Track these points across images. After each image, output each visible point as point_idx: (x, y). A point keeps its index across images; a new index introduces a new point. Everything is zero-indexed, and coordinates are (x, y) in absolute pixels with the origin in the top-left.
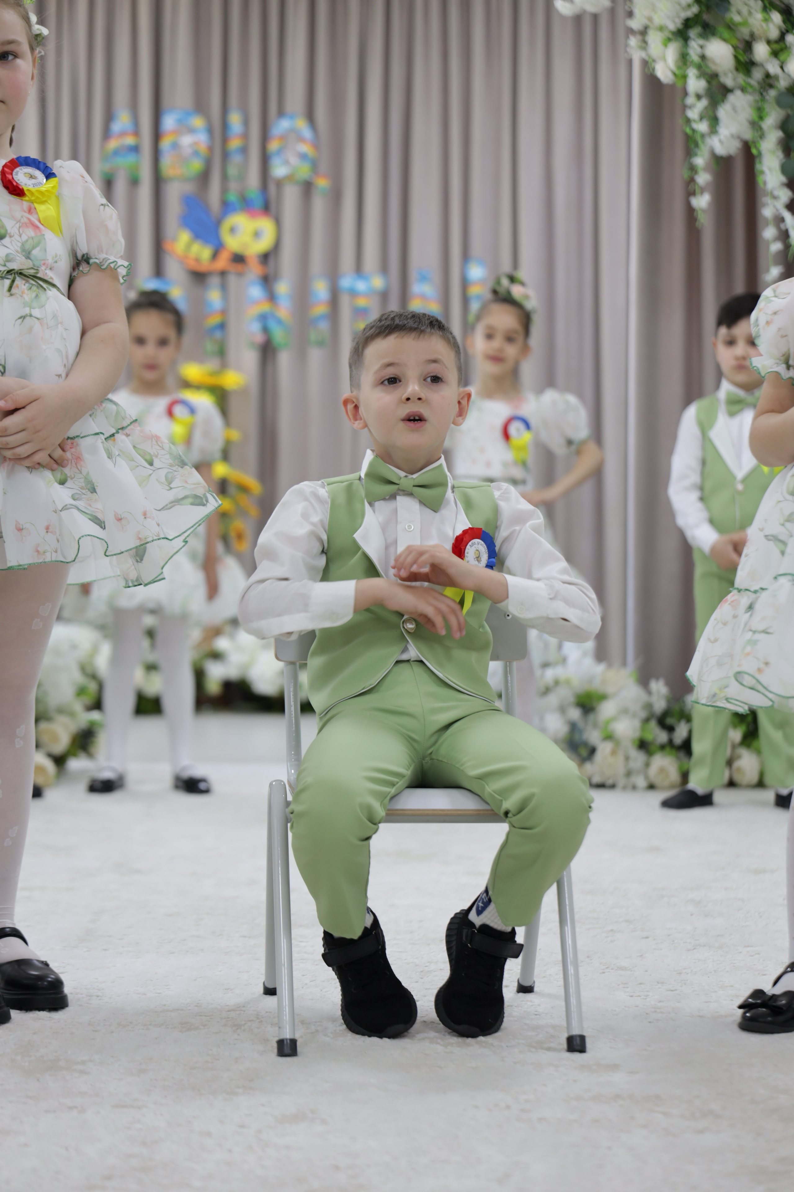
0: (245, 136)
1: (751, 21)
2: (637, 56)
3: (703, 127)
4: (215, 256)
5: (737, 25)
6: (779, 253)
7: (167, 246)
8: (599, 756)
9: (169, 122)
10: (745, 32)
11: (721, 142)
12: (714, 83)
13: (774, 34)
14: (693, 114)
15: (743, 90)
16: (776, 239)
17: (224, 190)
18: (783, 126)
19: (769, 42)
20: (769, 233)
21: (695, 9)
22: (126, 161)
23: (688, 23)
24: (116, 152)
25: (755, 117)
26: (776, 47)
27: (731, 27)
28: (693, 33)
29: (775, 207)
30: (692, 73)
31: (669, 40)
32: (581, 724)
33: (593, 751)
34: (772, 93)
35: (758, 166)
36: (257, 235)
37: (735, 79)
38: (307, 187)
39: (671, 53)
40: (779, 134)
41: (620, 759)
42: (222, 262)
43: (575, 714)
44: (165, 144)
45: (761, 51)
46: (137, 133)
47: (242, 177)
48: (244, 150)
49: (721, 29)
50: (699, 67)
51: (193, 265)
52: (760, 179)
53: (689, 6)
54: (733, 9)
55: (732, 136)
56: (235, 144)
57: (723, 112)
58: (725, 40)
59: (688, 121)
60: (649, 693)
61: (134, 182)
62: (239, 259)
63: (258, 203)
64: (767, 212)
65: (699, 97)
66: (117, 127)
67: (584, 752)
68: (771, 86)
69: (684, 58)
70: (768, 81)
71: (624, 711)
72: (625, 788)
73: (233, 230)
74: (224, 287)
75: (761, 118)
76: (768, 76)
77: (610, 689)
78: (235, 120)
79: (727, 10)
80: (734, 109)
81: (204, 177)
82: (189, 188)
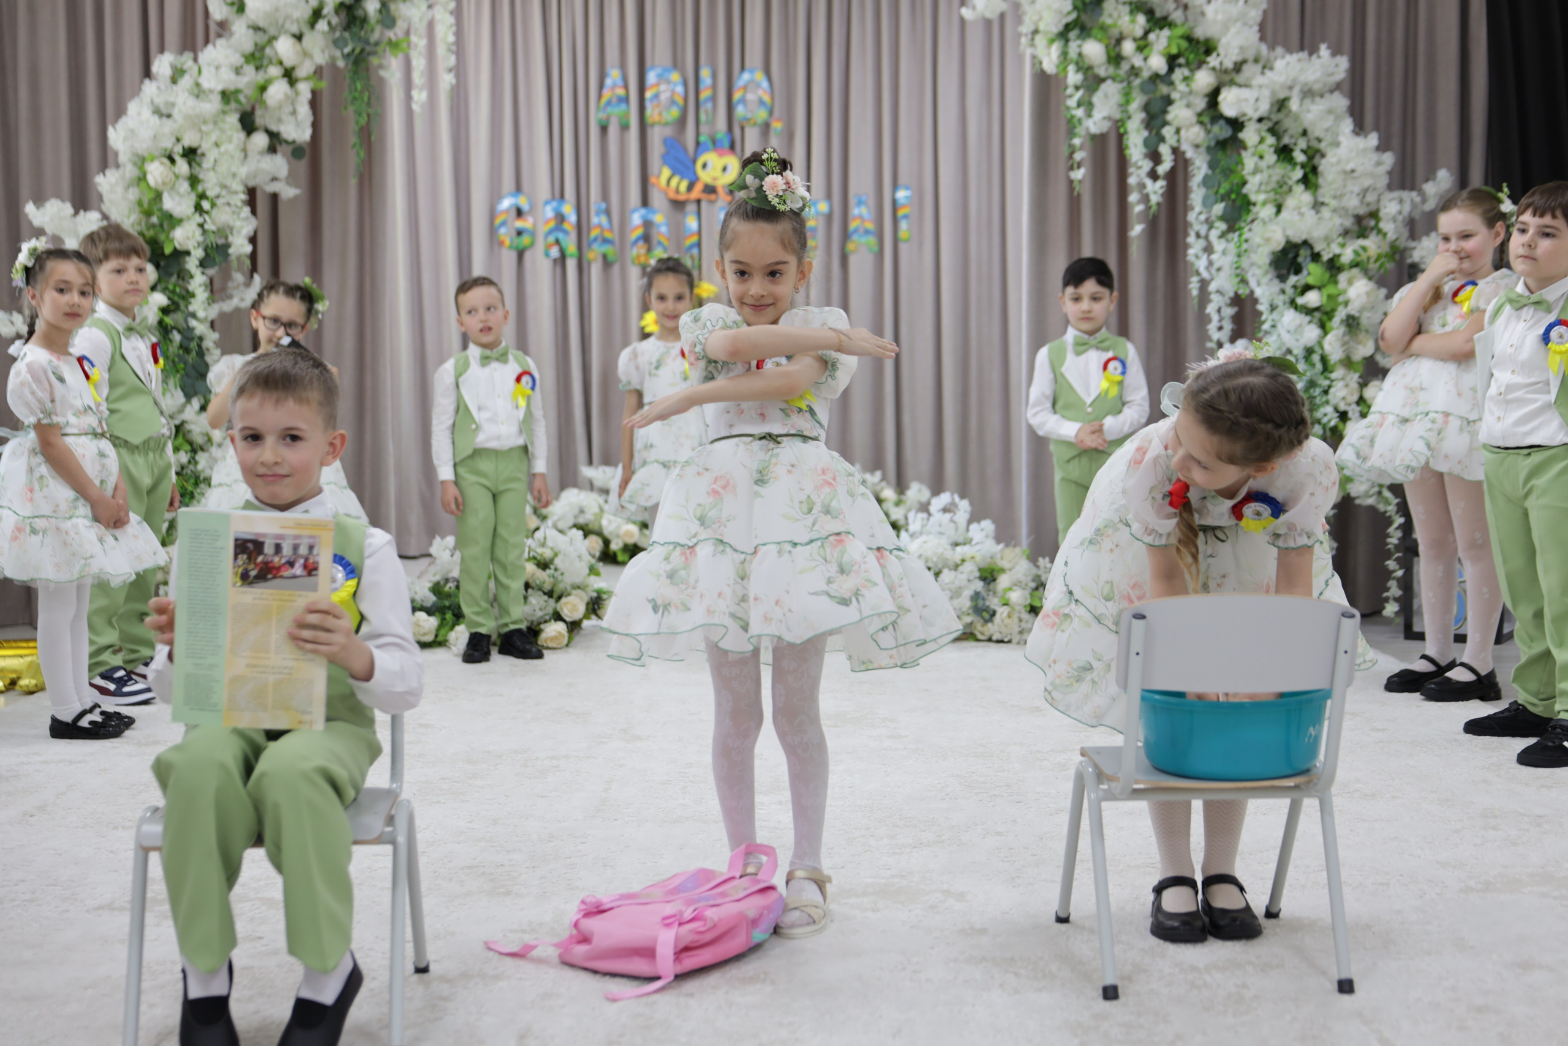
0: (714, 87)
1: (1120, 23)
2: (1029, 52)
3: (1079, 113)
4: (690, 188)
5: (1109, 27)
6: (1140, 213)
7: (653, 180)
8: (997, 619)
9: (651, 77)
10: (1115, 32)
11: (1095, 123)
12: (1090, 73)
13: (1139, 33)
14: (1072, 103)
15: (1114, 79)
16: (1139, 202)
17: (698, 134)
18: (1146, 108)
19: (1135, 40)
20: (1133, 198)
21: (1074, 15)
22: (617, 111)
23: (1068, 28)
24: (609, 103)
25: (1123, 101)
26: (1142, 43)
27: (1104, 28)
28: (1072, 35)
29: (1139, 176)
30: (1071, 69)
31: (1052, 41)
32: (984, 593)
33: (994, 613)
34: (1137, 82)
35: (1125, 141)
36: (725, 169)
37: (1107, 70)
38: (766, 128)
39: (1055, 49)
40: (1142, 115)
41: (1016, 620)
42: (696, 193)
43: (979, 585)
44: (648, 94)
45: (1128, 47)
46: (626, 87)
47: (712, 122)
48: (714, 98)
49: (1095, 31)
50: (1077, 63)
51: (672, 195)
52: (1127, 152)
53: (1069, 13)
54: (1106, 13)
55: (1104, 118)
56: (705, 94)
57: (1097, 98)
58: (1100, 40)
59: (1068, 108)
60: (1038, 567)
61: (624, 127)
62: (710, 190)
63: (726, 144)
64: (1132, 181)
65: (1077, 88)
66: (608, 82)
67: (986, 616)
68: (1137, 75)
69: (1064, 54)
70: (1134, 72)
71: (1017, 584)
72: (1018, 643)
73: (704, 166)
74: (699, 214)
75: (1128, 102)
76: (1133, 67)
77: (1005, 564)
78: (705, 73)
79: (1100, 14)
80: (1106, 96)
81: (682, 122)
82: (668, 132)
